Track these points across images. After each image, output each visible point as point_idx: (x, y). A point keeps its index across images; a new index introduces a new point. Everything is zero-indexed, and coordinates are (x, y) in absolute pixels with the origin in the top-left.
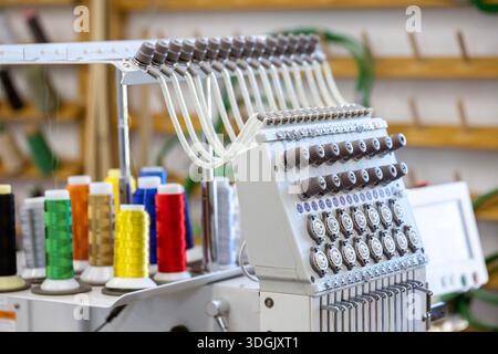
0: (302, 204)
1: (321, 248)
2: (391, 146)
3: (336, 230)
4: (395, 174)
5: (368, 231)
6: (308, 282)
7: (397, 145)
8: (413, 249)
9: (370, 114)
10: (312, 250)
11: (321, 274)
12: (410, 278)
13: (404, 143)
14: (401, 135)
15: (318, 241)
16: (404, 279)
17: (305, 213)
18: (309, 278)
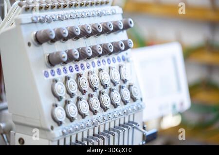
0: (49, 71)
1: (61, 104)
2: (122, 28)
3: (74, 89)
4: (123, 48)
5: (101, 88)
6: (48, 130)
7: (127, 27)
8: (134, 99)
9: (110, 3)
10: (53, 105)
11: (59, 123)
12: (131, 120)
13: (132, 25)
14: (130, 20)
15: (59, 98)
16: (127, 121)
17: (51, 77)
18: (49, 128)
